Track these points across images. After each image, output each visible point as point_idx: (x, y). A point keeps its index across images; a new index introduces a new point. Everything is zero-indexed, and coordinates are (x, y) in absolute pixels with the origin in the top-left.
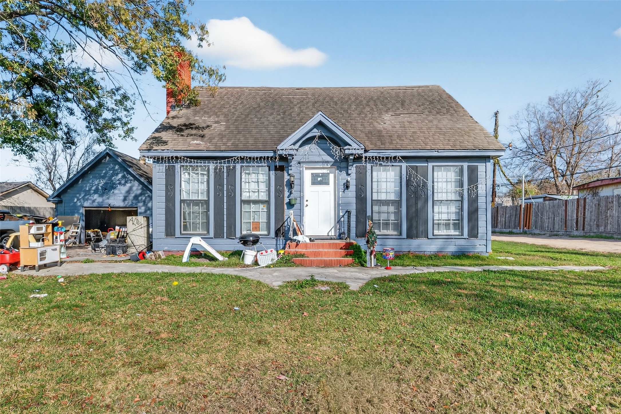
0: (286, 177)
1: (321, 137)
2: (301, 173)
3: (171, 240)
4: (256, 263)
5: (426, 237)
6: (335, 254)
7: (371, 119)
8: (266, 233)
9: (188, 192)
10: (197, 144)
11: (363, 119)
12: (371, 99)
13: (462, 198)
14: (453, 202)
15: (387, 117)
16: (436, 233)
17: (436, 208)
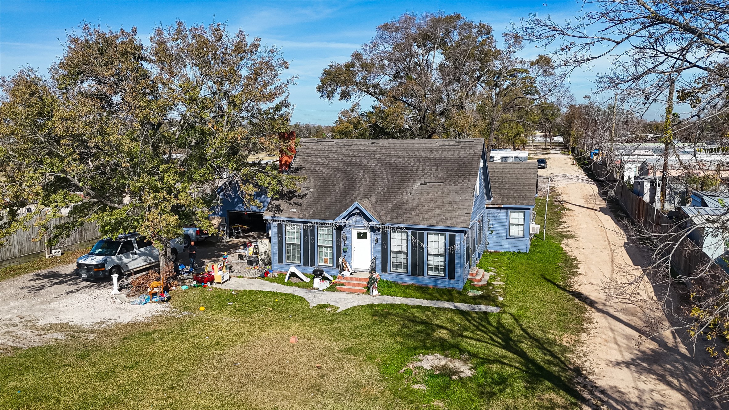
0: (342, 234)
1: (359, 213)
2: (351, 232)
3: (280, 264)
4: (318, 287)
5: (423, 275)
6: (360, 285)
7: (405, 188)
8: (332, 265)
9: (289, 238)
10: (294, 212)
11: (399, 188)
12: (418, 160)
13: (445, 254)
14: (441, 256)
15: (417, 186)
16: (430, 273)
17: (430, 258)
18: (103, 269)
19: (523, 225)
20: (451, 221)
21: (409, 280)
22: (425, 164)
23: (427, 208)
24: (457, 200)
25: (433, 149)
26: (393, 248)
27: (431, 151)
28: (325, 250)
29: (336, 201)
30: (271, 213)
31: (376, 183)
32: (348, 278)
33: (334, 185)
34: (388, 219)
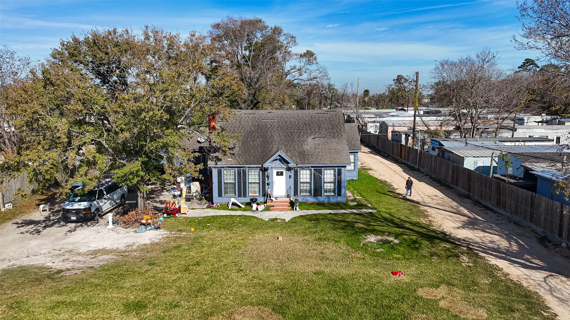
0: (266, 174)
1: (280, 159)
2: (272, 172)
3: (220, 198)
4: (257, 209)
5: (321, 196)
6: (285, 205)
7: (302, 141)
8: (258, 195)
9: (227, 179)
10: (230, 161)
11: (299, 141)
12: (305, 123)
13: (335, 181)
14: (332, 182)
15: (310, 140)
16: (325, 194)
17: (325, 185)
18: (89, 212)
19: (355, 162)
20: (339, 160)
21: (311, 200)
22: (310, 126)
23: (321, 153)
24: (338, 148)
25: (312, 116)
26: (301, 181)
27: (311, 117)
28: (253, 185)
29: (258, 152)
30: (213, 162)
31: (282, 139)
32: (275, 202)
33: (253, 141)
34: (299, 162)
